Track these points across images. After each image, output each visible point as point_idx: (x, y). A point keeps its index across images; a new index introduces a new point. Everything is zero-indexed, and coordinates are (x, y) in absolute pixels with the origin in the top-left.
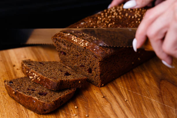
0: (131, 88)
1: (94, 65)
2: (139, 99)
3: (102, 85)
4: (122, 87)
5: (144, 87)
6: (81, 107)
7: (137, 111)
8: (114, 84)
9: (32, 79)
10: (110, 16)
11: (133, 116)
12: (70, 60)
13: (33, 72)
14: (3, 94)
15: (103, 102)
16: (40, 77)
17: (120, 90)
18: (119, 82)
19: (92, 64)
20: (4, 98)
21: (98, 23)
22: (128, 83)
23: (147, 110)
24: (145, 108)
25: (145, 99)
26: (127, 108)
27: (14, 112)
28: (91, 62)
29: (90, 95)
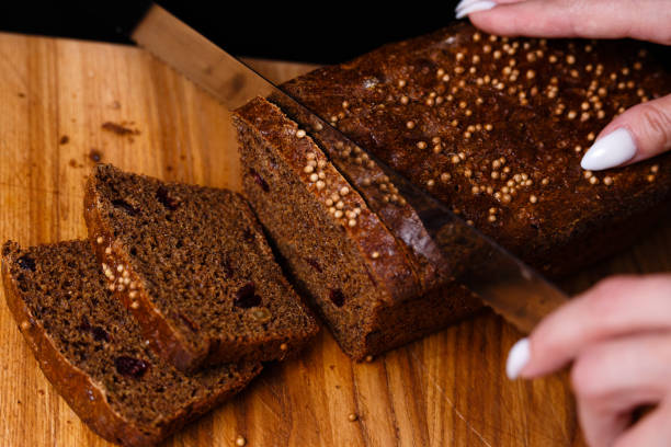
0: (468, 400)
4: (438, 387)
5: (516, 414)
8: (410, 363)
9: (110, 281)
10: (487, 79)
12: (277, 217)
17: (423, 398)
18: (435, 356)
19: (351, 287)
21: (430, 103)
22: (465, 373)
27: (9, 392)
28: (349, 277)
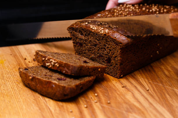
0: (151, 79)
1: (113, 54)
2: (161, 89)
3: (121, 75)
4: (142, 79)
5: (165, 79)
6: (101, 95)
7: (161, 99)
8: (133, 76)
9: (49, 65)
10: (127, 10)
11: (158, 104)
12: (87, 51)
13: (50, 59)
14: (16, 83)
15: (124, 91)
16: (59, 63)
18: (139, 74)
19: (112, 53)
20: (18, 86)
21: (115, 15)
22: (148, 75)
23: (172, 99)
24: (169, 97)
25: (168, 89)
26: (150, 96)
28: (110, 50)
29: (109, 85)
